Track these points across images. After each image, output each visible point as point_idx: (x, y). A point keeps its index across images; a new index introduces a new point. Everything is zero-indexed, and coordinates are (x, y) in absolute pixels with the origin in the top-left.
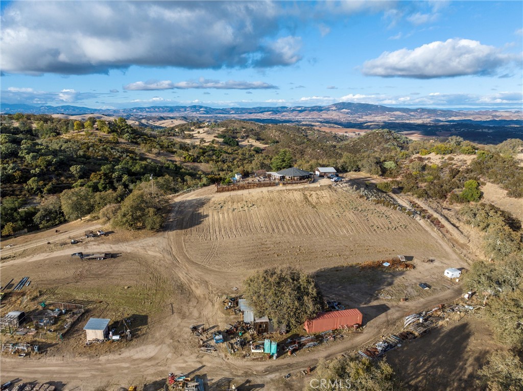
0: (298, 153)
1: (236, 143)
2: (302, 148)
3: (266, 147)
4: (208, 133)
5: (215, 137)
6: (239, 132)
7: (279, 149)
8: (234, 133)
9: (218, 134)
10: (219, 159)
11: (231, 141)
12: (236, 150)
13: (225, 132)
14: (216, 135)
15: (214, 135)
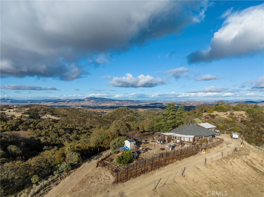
0: (82, 121)
1: (38, 117)
2: (84, 119)
3: (59, 119)
4: (17, 111)
5: (22, 114)
6: (39, 111)
7: (69, 120)
8: (36, 111)
9: (25, 112)
10: (36, 127)
11: (35, 116)
12: (40, 122)
13: (30, 111)
14: (23, 113)
15: (22, 113)
